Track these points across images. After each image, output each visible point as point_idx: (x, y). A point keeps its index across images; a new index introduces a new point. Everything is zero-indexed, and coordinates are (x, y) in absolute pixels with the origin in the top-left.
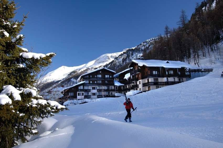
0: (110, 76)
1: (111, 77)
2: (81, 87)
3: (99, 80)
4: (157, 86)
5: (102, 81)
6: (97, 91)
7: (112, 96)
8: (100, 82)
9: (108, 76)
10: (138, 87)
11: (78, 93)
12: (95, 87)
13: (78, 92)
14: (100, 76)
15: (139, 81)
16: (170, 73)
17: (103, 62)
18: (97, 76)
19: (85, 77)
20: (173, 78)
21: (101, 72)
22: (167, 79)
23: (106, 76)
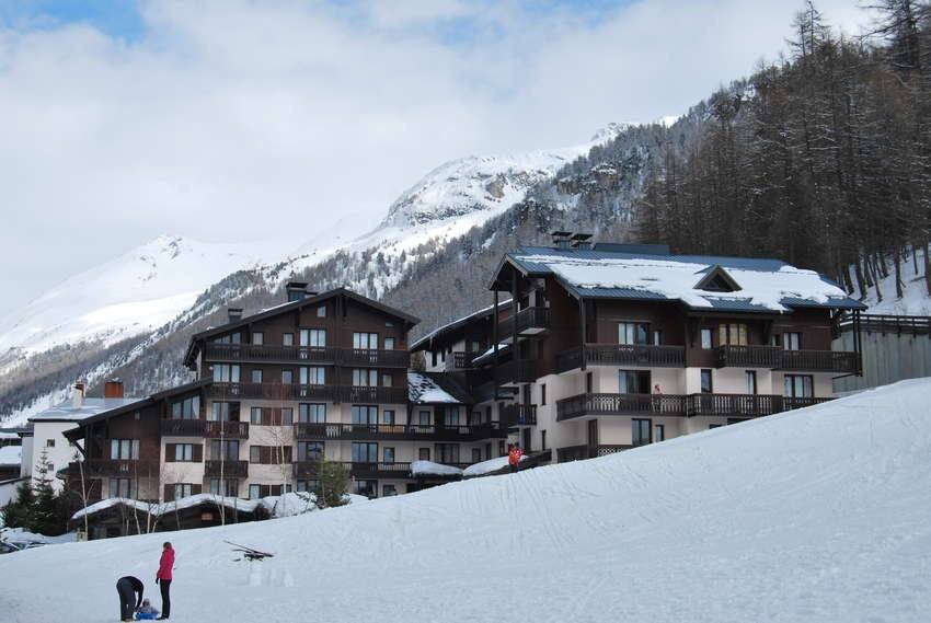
0: (380, 343)
1: (389, 345)
2: (187, 402)
3: (309, 367)
4: (640, 420)
5: (330, 371)
6: (296, 437)
7: (389, 468)
8: (319, 378)
9: (374, 338)
10: (535, 424)
11: (168, 446)
12: (278, 411)
13: (165, 441)
14: (317, 339)
15: (540, 381)
16: (723, 342)
17: (450, 213)
18: (296, 340)
19: (218, 341)
20: (744, 369)
21: (321, 312)
22: (707, 374)
23: (356, 338)
